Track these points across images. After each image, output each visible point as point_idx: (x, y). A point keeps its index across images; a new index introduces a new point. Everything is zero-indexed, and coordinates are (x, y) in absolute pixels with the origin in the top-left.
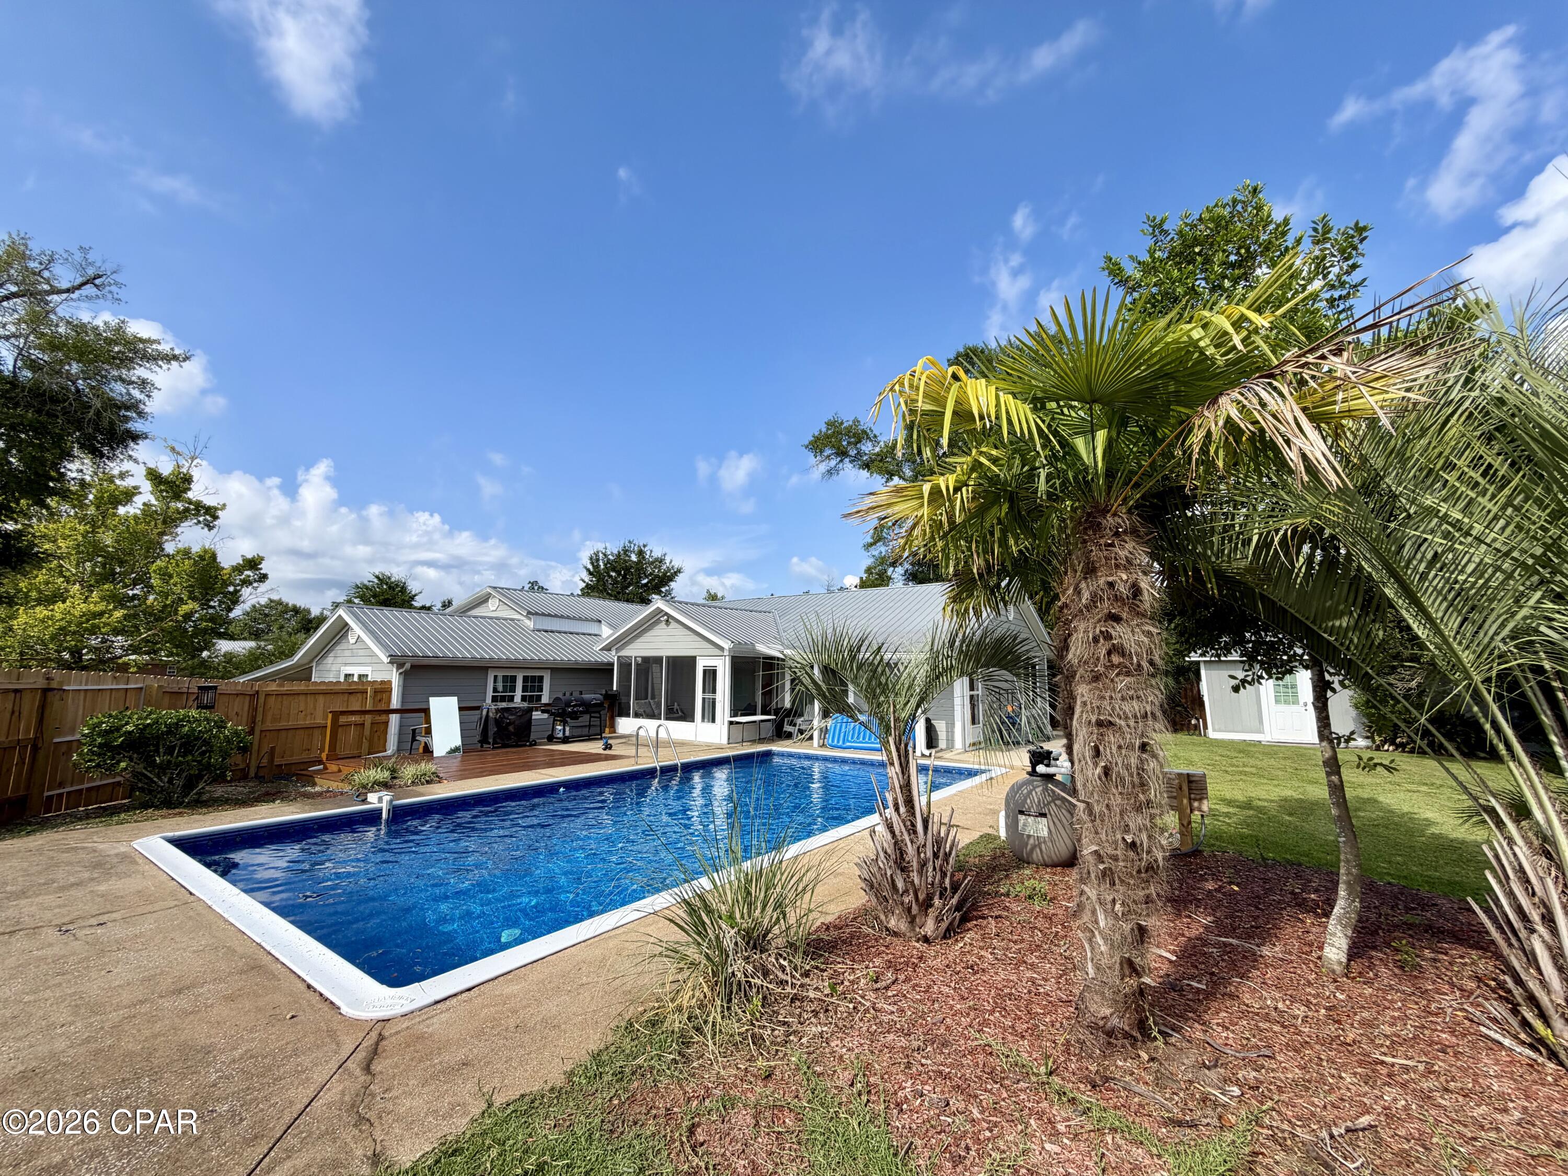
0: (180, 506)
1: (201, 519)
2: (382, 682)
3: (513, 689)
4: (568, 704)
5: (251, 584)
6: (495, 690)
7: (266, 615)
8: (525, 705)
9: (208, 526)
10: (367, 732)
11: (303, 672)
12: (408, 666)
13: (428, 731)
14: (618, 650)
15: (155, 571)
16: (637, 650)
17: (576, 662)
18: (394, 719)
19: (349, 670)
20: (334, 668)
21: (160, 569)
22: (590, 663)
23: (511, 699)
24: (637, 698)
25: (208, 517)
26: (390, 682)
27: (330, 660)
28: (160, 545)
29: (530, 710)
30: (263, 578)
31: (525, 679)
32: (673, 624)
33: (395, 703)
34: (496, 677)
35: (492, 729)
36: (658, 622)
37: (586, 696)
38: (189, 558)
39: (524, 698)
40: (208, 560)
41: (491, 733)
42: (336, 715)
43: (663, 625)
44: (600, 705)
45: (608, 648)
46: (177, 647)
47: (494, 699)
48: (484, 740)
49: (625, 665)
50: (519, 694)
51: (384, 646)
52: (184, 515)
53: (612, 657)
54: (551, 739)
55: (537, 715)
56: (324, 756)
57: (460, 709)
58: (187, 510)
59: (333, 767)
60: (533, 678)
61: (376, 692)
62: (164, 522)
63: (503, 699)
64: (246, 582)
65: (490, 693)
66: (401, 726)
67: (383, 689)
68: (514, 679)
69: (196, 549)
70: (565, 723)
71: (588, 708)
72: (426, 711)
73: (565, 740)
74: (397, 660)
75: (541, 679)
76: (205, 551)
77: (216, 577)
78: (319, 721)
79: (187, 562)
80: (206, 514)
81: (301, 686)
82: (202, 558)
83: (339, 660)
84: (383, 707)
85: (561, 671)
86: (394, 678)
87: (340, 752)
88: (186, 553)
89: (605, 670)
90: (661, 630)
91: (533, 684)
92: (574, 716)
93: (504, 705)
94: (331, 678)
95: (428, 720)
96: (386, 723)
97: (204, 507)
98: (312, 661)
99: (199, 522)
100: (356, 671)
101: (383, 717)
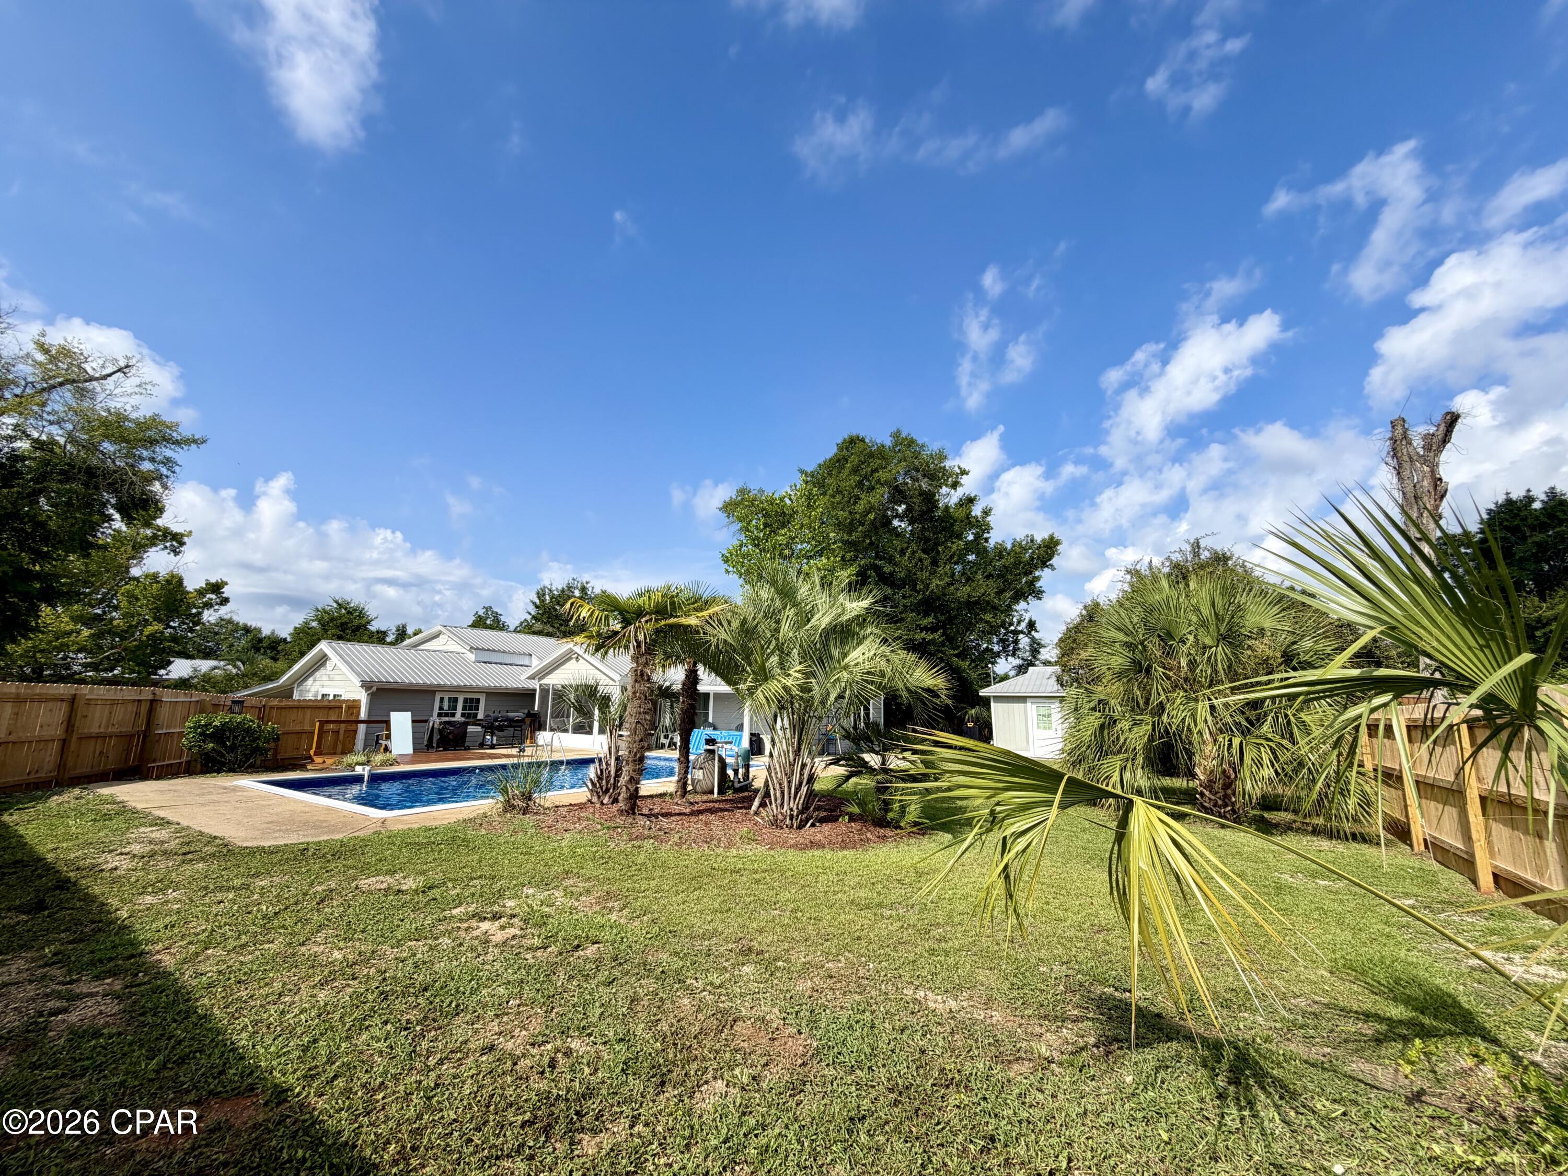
0: (149, 532)
1: (168, 544)
2: (354, 701)
3: (455, 708)
4: (496, 720)
5: (212, 606)
6: (441, 708)
7: (216, 634)
8: (463, 719)
9: (174, 551)
10: (341, 737)
11: (287, 692)
12: (374, 689)
13: (388, 737)
14: (540, 679)
15: (123, 594)
16: (555, 679)
17: (507, 688)
18: (362, 728)
19: (325, 691)
20: (313, 689)
21: (128, 592)
22: (518, 689)
23: (453, 715)
24: (552, 717)
25: (175, 543)
26: (359, 701)
27: (310, 681)
28: (127, 569)
29: (466, 724)
30: (225, 601)
31: (466, 700)
32: (581, 661)
33: (363, 715)
34: (442, 700)
35: (436, 737)
36: (570, 659)
37: (511, 715)
38: (158, 582)
39: (463, 715)
40: (174, 584)
41: (435, 740)
42: (322, 723)
43: (574, 661)
44: (522, 721)
45: (532, 677)
46: (138, 665)
47: (440, 715)
48: (429, 745)
49: (545, 691)
50: (459, 711)
51: (358, 674)
52: (153, 541)
53: (535, 684)
54: (482, 745)
55: (471, 729)
56: (312, 752)
57: (413, 721)
58: (155, 537)
59: (318, 760)
60: (472, 699)
61: (349, 707)
62: (134, 547)
63: (446, 715)
64: (208, 605)
65: (436, 711)
66: (367, 733)
67: (354, 706)
68: (456, 700)
69: (163, 573)
70: (492, 734)
71: (512, 723)
72: (387, 723)
73: (492, 747)
74: (366, 685)
75: (478, 700)
76: (173, 576)
77: (182, 600)
78: (307, 728)
79: (155, 586)
80: (172, 540)
81: (285, 703)
82: (168, 582)
83: (318, 683)
84: (353, 718)
85: (495, 695)
86: (362, 696)
87: (324, 748)
88: (154, 577)
89: (529, 695)
90: (571, 666)
91: (471, 704)
92: (500, 728)
93: (446, 719)
94: (310, 696)
95: (388, 728)
96: (355, 732)
97: (171, 533)
98: (293, 683)
99: (166, 548)
100: (331, 692)
101: (353, 728)
